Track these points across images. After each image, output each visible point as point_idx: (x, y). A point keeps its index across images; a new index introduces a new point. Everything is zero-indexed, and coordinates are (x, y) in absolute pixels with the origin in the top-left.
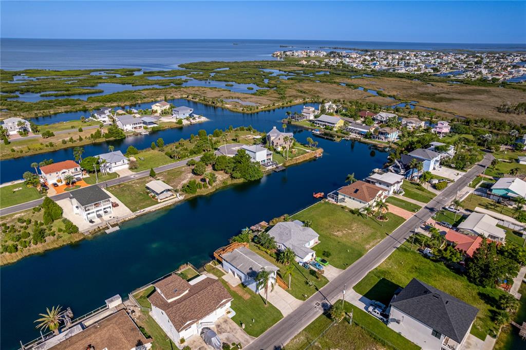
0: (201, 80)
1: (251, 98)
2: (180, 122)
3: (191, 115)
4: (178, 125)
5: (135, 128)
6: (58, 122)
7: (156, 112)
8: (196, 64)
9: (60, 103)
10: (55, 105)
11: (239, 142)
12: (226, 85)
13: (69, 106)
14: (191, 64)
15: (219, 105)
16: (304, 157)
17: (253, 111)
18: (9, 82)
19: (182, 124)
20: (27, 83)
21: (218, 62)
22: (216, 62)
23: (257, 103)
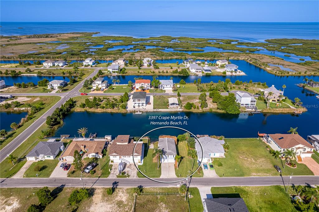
0: (270, 50)
1: (294, 66)
2: (225, 73)
3: (236, 70)
4: (223, 75)
5: (197, 72)
6: (167, 63)
7: (218, 65)
8: (279, 40)
9: (176, 54)
10: (174, 55)
11: (247, 91)
12: (285, 56)
13: (180, 56)
14: (275, 40)
15: (263, 67)
16: (282, 111)
17: (283, 75)
18: (168, 42)
19: (226, 74)
20: (174, 43)
21: (298, 40)
22: (296, 39)
23: (294, 70)
